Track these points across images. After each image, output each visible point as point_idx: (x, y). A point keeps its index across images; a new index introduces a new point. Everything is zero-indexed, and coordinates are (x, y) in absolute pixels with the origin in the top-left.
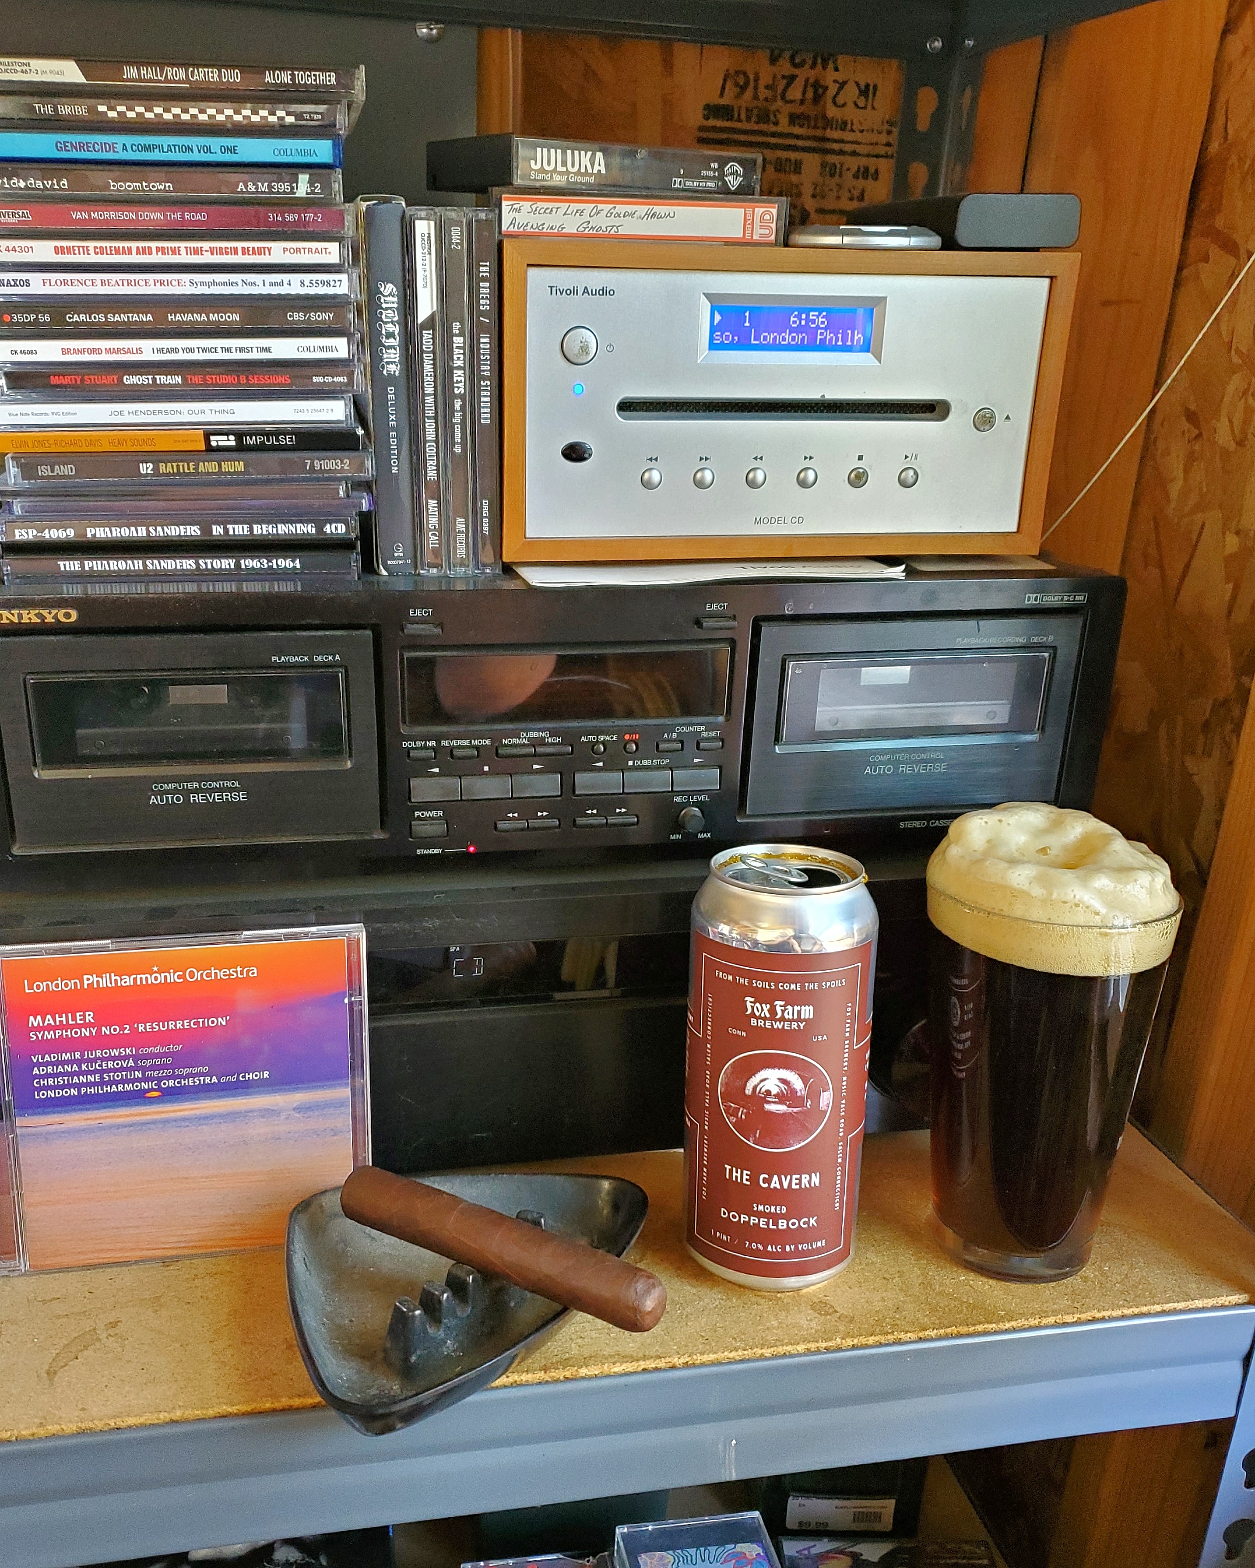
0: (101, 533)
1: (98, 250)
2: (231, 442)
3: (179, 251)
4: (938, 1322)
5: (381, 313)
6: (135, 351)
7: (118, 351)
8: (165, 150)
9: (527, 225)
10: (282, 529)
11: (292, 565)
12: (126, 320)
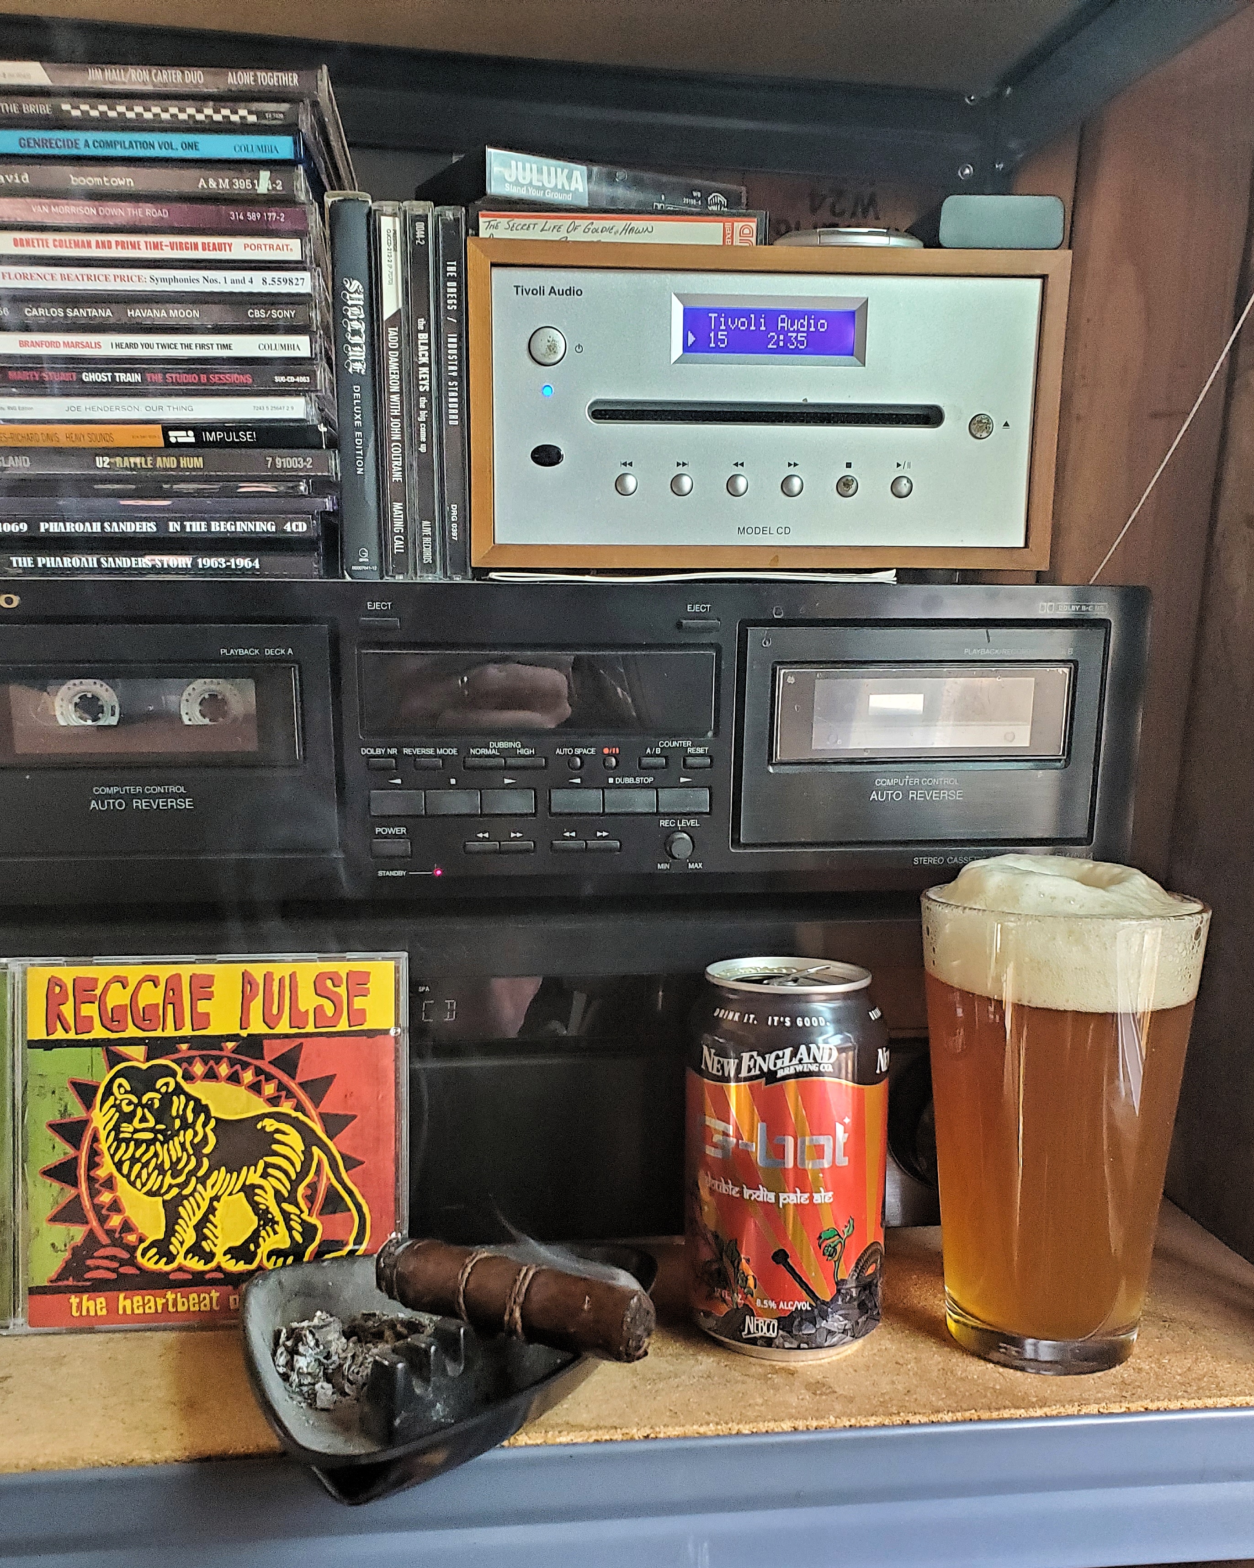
0: (55, 527)
1: (57, 243)
2: (190, 437)
3: (139, 245)
5: (347, 310)
6: (93, 345)
7: (77, 345)
10: (241, 527)
11: (250, 564)
12: (85, 315)
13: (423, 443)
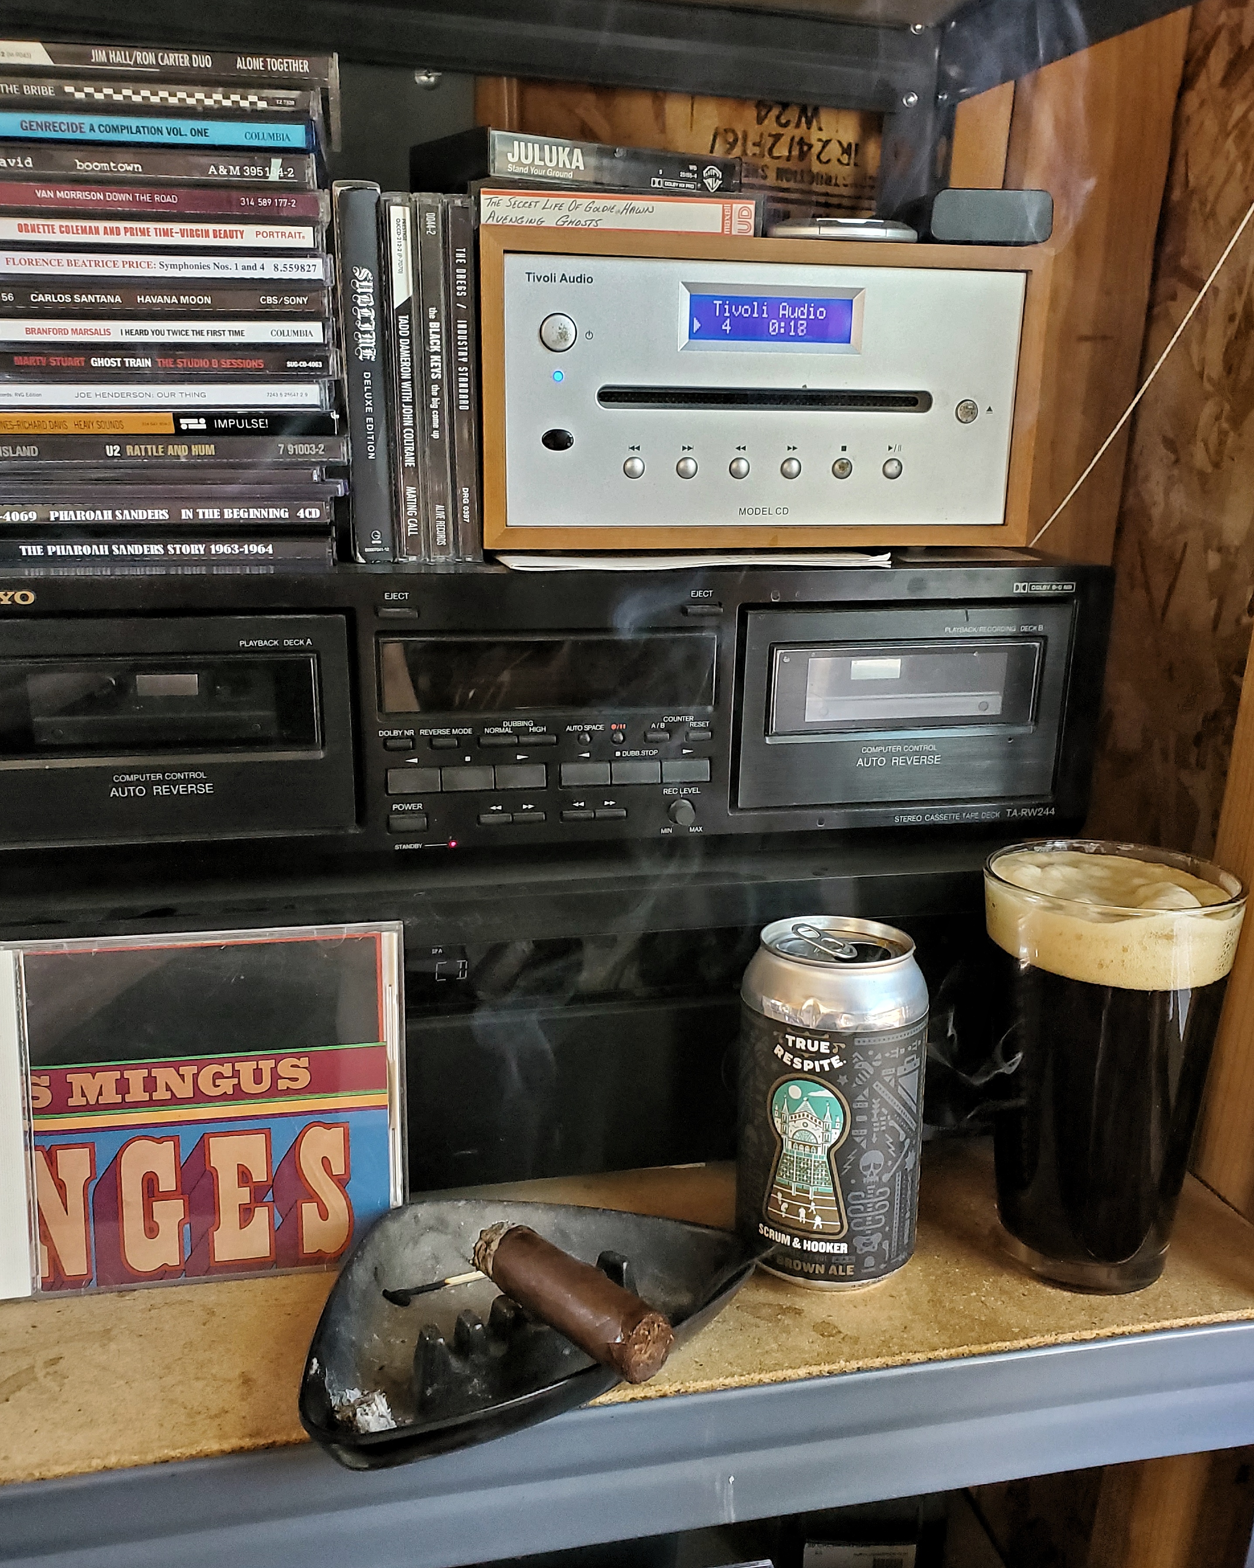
0: (65, 516)
1: (63, 229)
2: (202, 425)
3: (148, 232)
4: (948, 1341)
5: (356, 298)
6: (103, 333)
7: (86, 332)
8: (134, 131)
9: (506, 219)
10: (255, 514)
11: (264, 550)
12: (93, 301)
13: (436, 429)
